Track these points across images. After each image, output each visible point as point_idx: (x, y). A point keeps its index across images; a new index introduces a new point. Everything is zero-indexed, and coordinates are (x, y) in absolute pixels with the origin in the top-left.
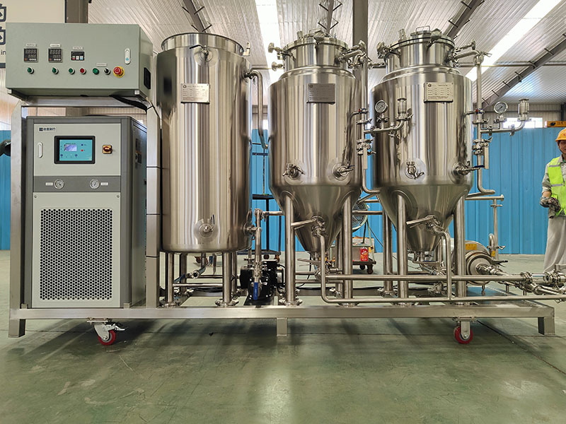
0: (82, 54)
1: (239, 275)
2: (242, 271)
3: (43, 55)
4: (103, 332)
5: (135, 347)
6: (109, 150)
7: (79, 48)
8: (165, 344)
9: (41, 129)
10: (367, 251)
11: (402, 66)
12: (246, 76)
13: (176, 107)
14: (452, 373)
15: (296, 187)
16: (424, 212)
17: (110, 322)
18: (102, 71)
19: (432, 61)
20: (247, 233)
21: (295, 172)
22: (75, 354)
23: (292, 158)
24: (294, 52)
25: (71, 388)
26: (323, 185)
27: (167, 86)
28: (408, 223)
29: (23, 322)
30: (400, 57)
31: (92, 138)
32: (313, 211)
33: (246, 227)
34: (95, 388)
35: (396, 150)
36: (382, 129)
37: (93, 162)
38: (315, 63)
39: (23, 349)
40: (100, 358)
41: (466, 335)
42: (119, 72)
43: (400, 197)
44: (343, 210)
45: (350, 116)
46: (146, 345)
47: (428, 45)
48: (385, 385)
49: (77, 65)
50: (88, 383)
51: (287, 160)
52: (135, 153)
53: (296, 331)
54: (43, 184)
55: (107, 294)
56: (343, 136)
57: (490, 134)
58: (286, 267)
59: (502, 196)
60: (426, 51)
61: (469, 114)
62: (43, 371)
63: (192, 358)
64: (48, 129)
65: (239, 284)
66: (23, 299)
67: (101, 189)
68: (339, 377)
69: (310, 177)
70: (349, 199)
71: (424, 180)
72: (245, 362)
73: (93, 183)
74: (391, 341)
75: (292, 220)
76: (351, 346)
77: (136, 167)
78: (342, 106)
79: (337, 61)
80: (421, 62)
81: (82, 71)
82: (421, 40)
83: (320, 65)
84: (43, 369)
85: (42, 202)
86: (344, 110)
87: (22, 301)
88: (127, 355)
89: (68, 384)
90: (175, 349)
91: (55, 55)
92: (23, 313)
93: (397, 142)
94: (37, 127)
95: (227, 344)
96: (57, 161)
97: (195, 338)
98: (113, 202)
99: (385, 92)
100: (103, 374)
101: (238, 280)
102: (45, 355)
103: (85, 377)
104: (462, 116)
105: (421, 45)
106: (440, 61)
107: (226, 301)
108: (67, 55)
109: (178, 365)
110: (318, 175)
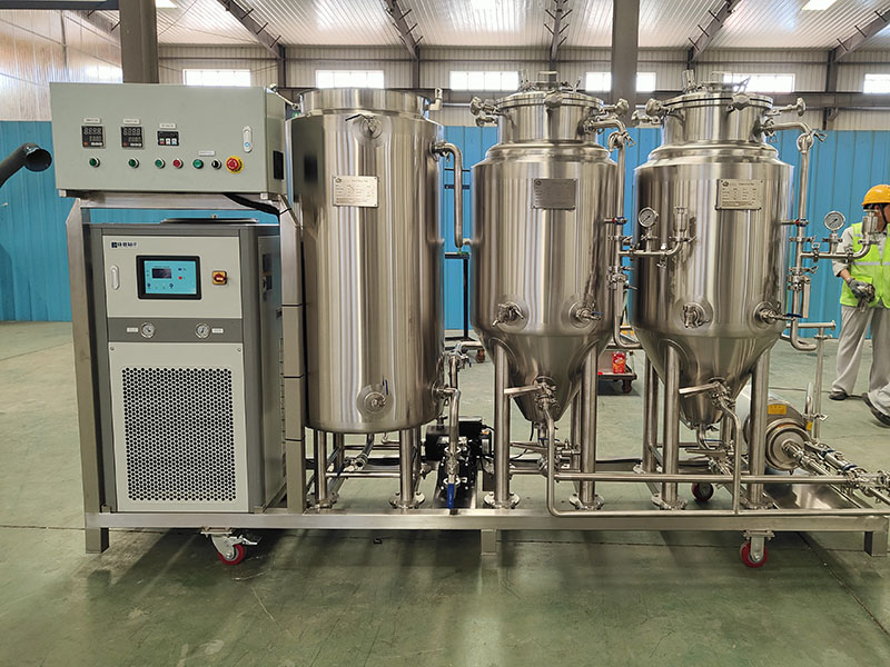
0: (175, 135)
1: (423, 440)
3: (113, 137)
4: (226, 547)
5: (274, 569)
6: (222, 279)
7: (169, 126)
8: (316, 562)
9: (114, 245)
10: (624, 357)
11: (686, 139)
12: (434, 151)
13: (325, 211)
14: (729, 631)
15: (512, 335)
16: (708, 372)
17: (237, 532)
18: (208, 163)
19: (733, 136)
20: (438, 396)
21: (512, 315)
22: (187, 583)
23: (507, 291)
24: (512, 111)
25: (189, 658)
26: (553, 334)
27: (311, 169)
28: (682, 391)
29: (105, 532)
30: (684, 124)
31: (196, 259)
32: (540, 369)
33: (436, 387)
34: (225, 659)
35: (668, 280)
36: (648, 252)
37: (198, 296)
38: (547, 138)
40: (225, 588)
41: (757, 556)
42: (235, 166)
43: (671, 349)
44: (584, 367)
45: (599, 224)
46: (289, 566)
47: (727, 109)
48: (632, 656)
49: (168, 153)
50: (214, 648)
51: (501, 297)
52: (262, 278)
53: (509, 538)
54: (124, 330)
55: (225, 485)
56: (587, 259)
57: (816, 260)
58: (496, 430)
59: (832, 324)
60: (725, 118)
61: (784, 224)
62: (148, 622)
63: (358, 595)
64: (125, 244)
65: (423, 454)
66: (103, 497)
67: (212, 338)
68: (569, 637)
69: (537, 323)
70: (593, 351)
71: (711, 328)
72: (437, 602)
73: (200, 329)
75: (506, 385)
76: (589, 570)
77: (265, 299)
78: (586, 212)
79: (580, 131)
80: (716, 137)
81: (176, 163)
82: (717, 102)
83: (555, 142)
84: (146, 618)
85: (122, 357)
86: (588, 220)
87: (103, 502)
88: (265, 587)
89: (185, 649)
90: (333, 574)
91: (131, 137)
92: (105, 519)
93: (671, 267)
94: (107, 240)
95: (407, 563)
96: (142, 294)
97: (360, 547)
98: (230, 358)
99: (657, 184)
100: (234, 627)
101: (423, 448)
102: (143, 585)
103: (207, 636)
104: (775, 225)
105: (717, 109)
106: (745, 137)
107: (405, 499)
108: (150, 137)
109: (338, 611)
110: (546, 321)
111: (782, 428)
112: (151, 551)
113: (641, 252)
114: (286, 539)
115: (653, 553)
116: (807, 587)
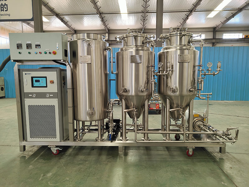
0: (40, 46)
1: (105, 124)
2: (106, 123)
3: (24, 46)
4: (54, 150)
5: (66, 156)
6: (52, 82)
7: (38, 43)
8: (77, 154)
9: (26, 74)
10: (159, 105)
11: (171, 45)
12: (106, 49)
13: (78, 65)
14: (182, 172)
15: (126, 96)
16: (177, 105)
17: (57, 147)
18: (48, 52)
19: (183, 43)
20: (108, 112)
21: (126, 91)
22: (44, 159)
23: (125, 85)
24: (126, 38)
25: (43, 177)
26: (137, 95)
27: (74, 54)
28: (170, 110)
29: (24, 146)
30: (170, 41)
31: (46, 77)
32: (133, 105)
33: (107, 110)
34: (52, 177)
35: (167, 81)
36: (161, 74)
37: (46, 87)
38: (134, 45)
39: (25, 157)
40: (54, 161)
41: (191, 153)
42: (55, 53)
43: (168, 99)
44: (145, 104)
45: (148, 67)
46: (70, 155)
47: (181, 36)
48: (156, 178)
49: (38, 50)
50: (49, 175)
51: (123, 86)
52: (63, 82)
53: (126, 148)
54: (28, 95)
55: (55, 136)
56: (145, 76)
57: (205, 75)
58: (122, 121)
59: (211, 93)
60: (181, 39)
61: (197, 66)
62: (33, 168)
63: (87, 162)
65: (105, 127)
66: (24, 138)
67: (50, 97)
68: (140, 173)
69: (132, 92)
70: (147, 100)
71: (178, 93)
72: (107, 164)
73: (47, 95)
74: (162, 155)
75: (125, 109)
76: (146, 157)
77: (63, 87)
79: (143, 43)
80: (178, 44)
81: (40, 53)
82: (179, 35)
83: (136, 46)
84: (33, 167)
85: (28, 102)
86: (146, 64)
87: (24, 139)
88: (63, 161)
89: (42, 175)
90: (81, 157)
91: (29, 46)
92: (24, 143)
93: (167, 78)
94: (24, 73)
95: (100, 155)
96: (33, 86)
97: (88, 151)
98: (55, 102)
99: (163, 56)
100: (54, 170)
101: (105, 126)
102: (33, 160)
103: (48, 172)
104: (194, 67)
105: (179, 37)
106: (186, 43)
107: (99, 138)
108: (33, 46)
109: (81, 166)
110: (135, 92)
111: (198, 120)
112: (36, 151)
113: (159, 74)
114: (70, 149)
115: (163, 153)
116: (204, 161)
